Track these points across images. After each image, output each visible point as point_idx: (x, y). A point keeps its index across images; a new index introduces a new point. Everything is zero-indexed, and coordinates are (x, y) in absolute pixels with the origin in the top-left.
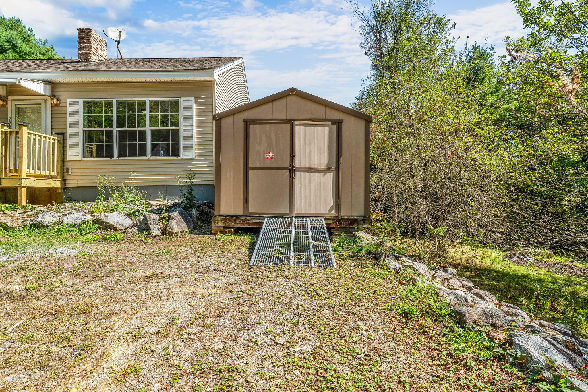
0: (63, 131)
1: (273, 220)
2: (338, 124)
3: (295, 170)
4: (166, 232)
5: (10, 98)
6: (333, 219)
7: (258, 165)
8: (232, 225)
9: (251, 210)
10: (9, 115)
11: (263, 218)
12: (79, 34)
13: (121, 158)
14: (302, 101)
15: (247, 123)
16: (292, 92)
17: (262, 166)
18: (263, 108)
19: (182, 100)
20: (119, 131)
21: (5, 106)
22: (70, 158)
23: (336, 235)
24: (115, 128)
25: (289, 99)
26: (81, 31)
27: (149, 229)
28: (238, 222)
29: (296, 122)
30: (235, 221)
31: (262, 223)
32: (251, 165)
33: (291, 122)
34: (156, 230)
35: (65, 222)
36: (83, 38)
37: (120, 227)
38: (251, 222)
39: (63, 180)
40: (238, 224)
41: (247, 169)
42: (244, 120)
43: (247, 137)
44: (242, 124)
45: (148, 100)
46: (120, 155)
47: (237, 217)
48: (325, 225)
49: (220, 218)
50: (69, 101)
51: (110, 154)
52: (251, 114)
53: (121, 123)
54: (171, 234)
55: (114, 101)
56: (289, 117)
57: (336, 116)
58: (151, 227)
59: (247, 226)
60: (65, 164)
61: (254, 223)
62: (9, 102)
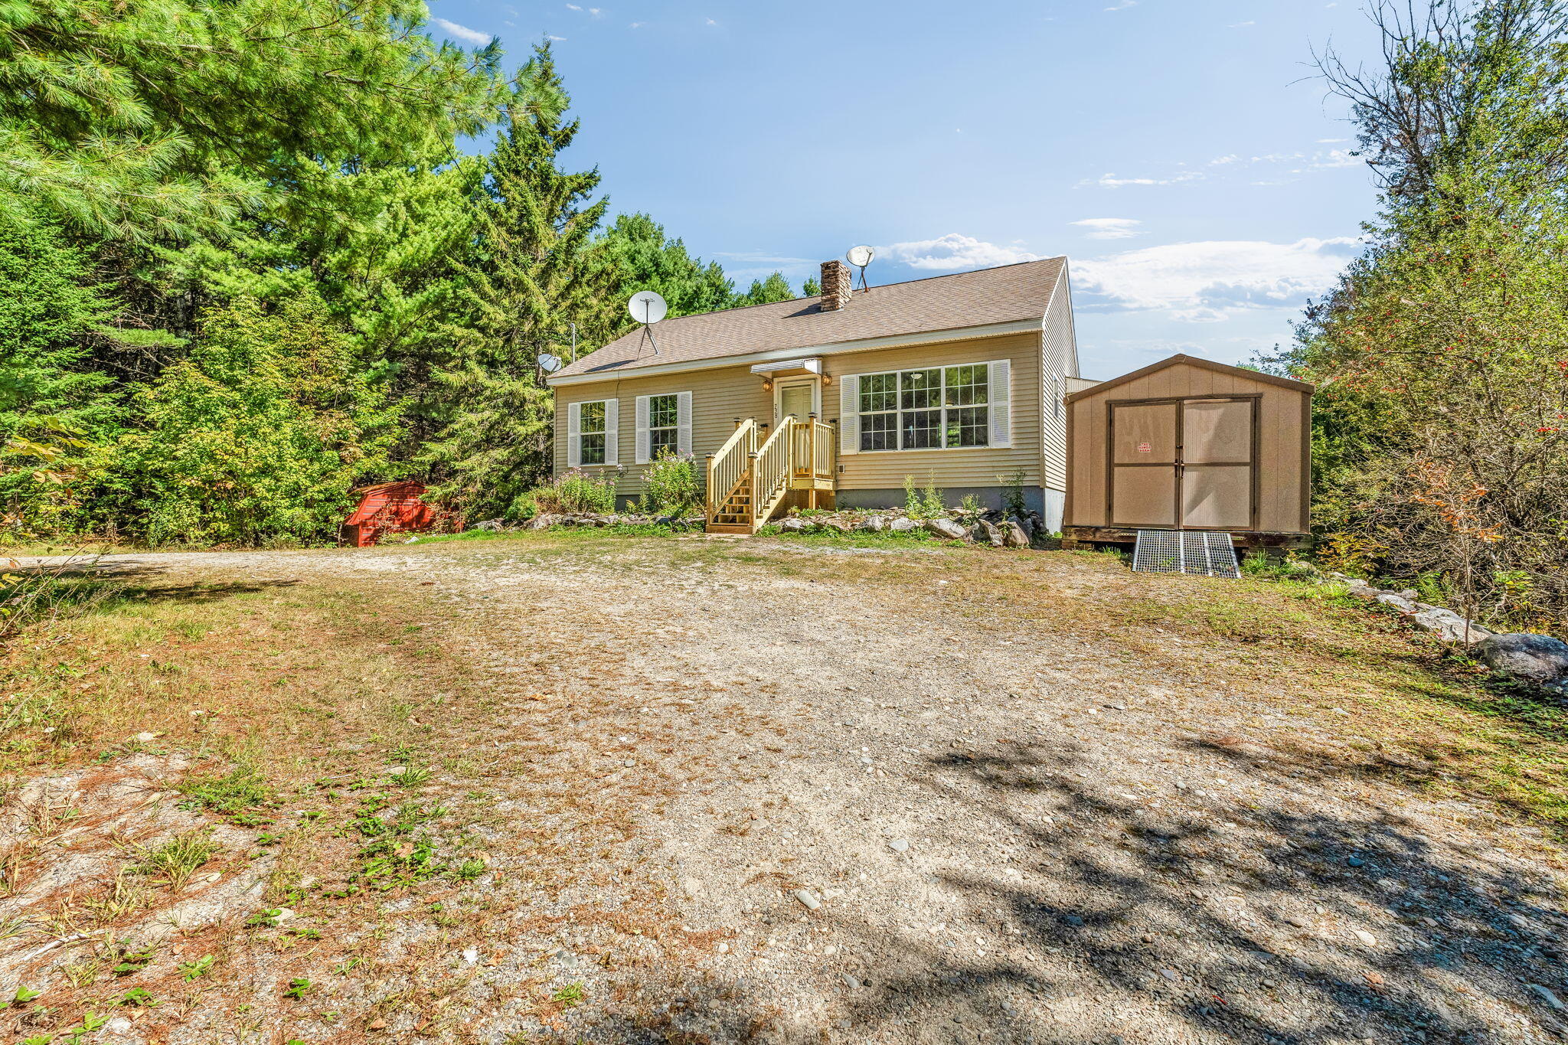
0: (835, 417)
1: (1151, 534)
2: (1256, 400)
3: (1183, 468)
4: (1008, 543)
5: (776, 380)
6: (1246, 535)
7: (1126, 461)
8: (1090, 538)
9: (1116, 520)
10: (775, 402)
11: (1136, 531)
12: (823, 272)
13: (907, 451)
14: (1194, 370)
15: (1111, 406)
16: (1179, 360)
17: (1133, 461)
18: (1134, 384)
19: (991, 365)
20: (904, 413)
21: (770, 391)
22: (843, 452)
23: (1249, 557)
24: (899, 411)
25: (1175, 369)
26: (826, 267)
27: (989, 538)
28: (1098, 535)
29: (1185, 402)
30: (1094, 533)
31: (1135, 537)
32: (1116, 461)
33: (1179, 401)
34: (997, 538)
35: (893, 528)
36: (829, 276)
37: (955, 535)
38: (1116, 535)
39: (836, 482)
40: (1098, 537)
41: (1110, 466)
42: (1107, 402)
43: (1110, 423)
44: (1103, 408)
45: (943, 369)
46: (906, 446)
47: (1097, 529)
48: (1231, 543)
49: (1073, 530)
50: (842, 377)
51: (893, 445)
52: (1116, 394)
53: (907, 401)
54: (1014, 545)
55: (899, 373)
56: (1173, 394)
57: (1250, 388)
58: (992, 536)
59: (1111, 540)
60: (839, 459)
61: (1122, 537)
62: (775, 385)
